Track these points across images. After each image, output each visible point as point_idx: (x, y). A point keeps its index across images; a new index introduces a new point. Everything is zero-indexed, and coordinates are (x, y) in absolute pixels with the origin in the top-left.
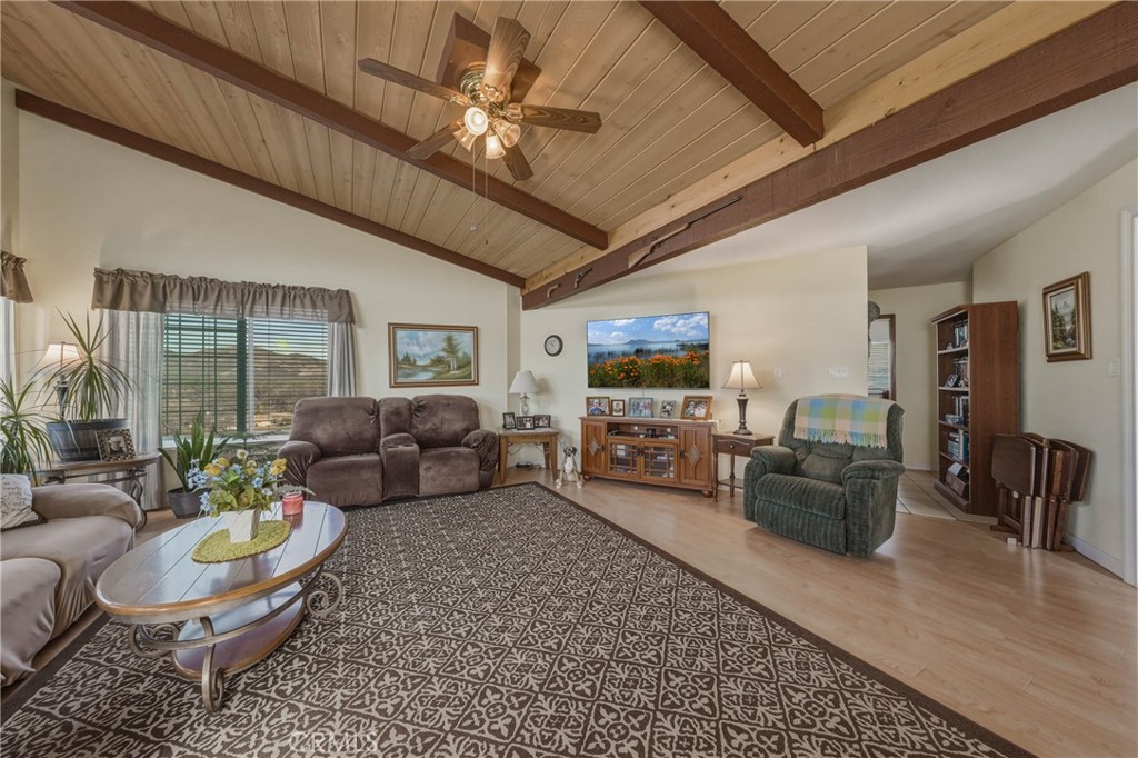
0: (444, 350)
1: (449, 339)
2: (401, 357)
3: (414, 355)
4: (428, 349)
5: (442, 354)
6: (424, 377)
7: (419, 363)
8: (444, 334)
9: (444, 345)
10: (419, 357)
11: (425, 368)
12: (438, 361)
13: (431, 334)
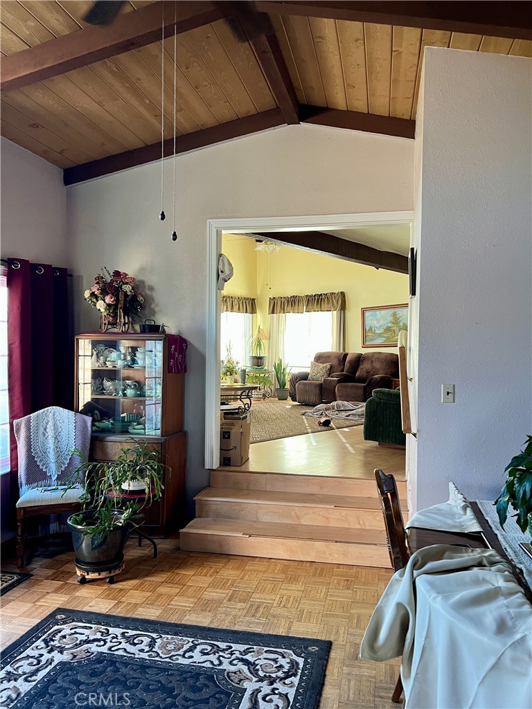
0: (391, 322)
1: (395, 314)
2: (367, 329)
3: (375, 327)
4: (382, 322)
5: (389, 325)
6: (379, 341)
7: (377, 332)
8: (391, 311)
9: (391, 319)
10: (377, 327)
11: (380, 335)
12: (388, 329)
13: (383, 312)
